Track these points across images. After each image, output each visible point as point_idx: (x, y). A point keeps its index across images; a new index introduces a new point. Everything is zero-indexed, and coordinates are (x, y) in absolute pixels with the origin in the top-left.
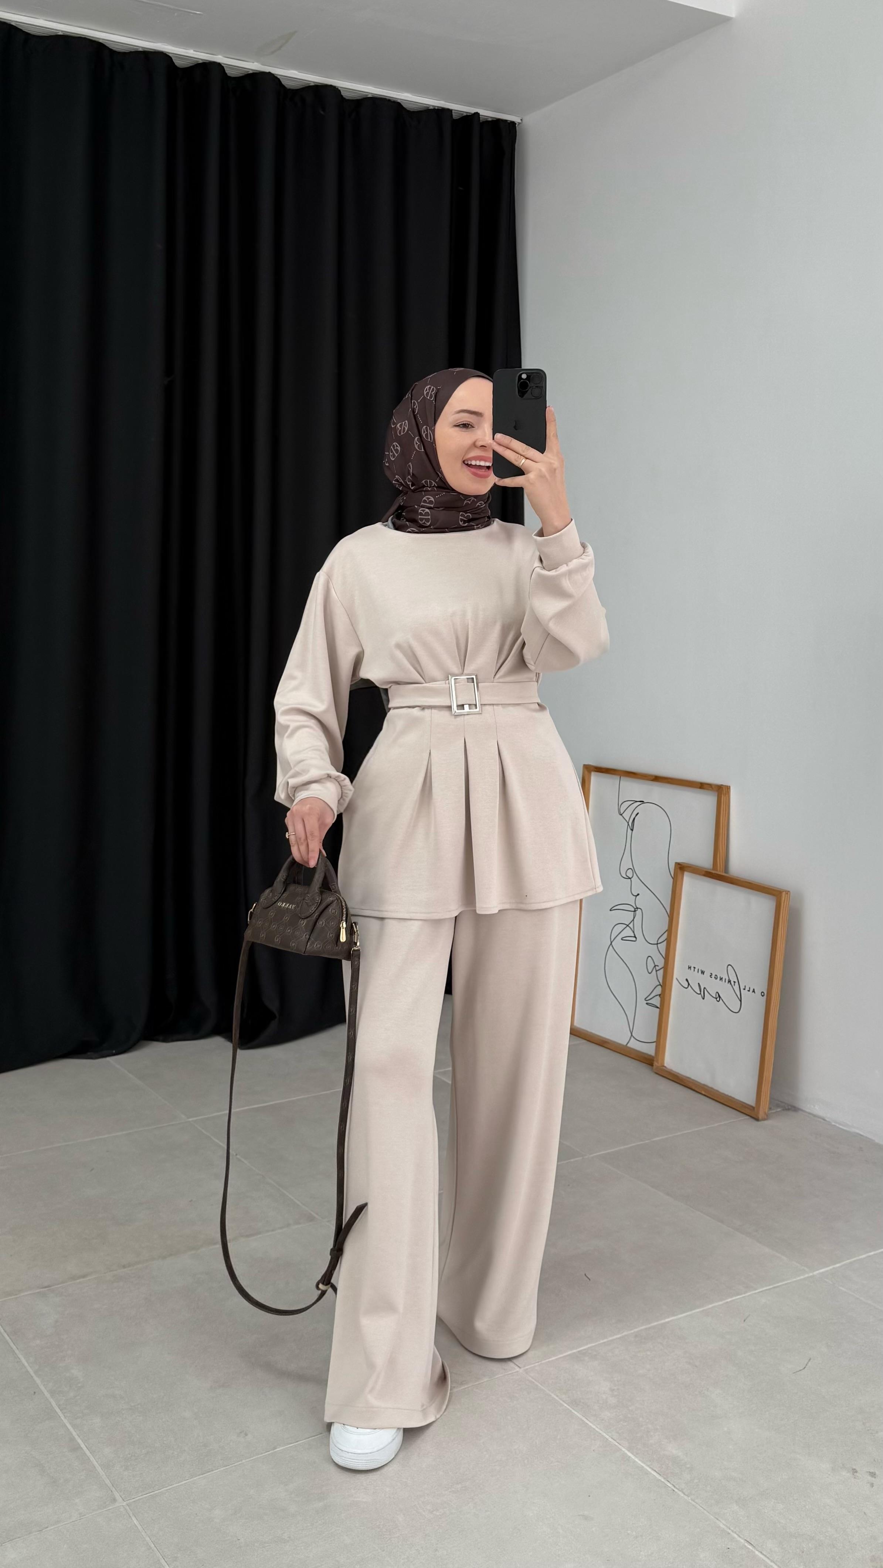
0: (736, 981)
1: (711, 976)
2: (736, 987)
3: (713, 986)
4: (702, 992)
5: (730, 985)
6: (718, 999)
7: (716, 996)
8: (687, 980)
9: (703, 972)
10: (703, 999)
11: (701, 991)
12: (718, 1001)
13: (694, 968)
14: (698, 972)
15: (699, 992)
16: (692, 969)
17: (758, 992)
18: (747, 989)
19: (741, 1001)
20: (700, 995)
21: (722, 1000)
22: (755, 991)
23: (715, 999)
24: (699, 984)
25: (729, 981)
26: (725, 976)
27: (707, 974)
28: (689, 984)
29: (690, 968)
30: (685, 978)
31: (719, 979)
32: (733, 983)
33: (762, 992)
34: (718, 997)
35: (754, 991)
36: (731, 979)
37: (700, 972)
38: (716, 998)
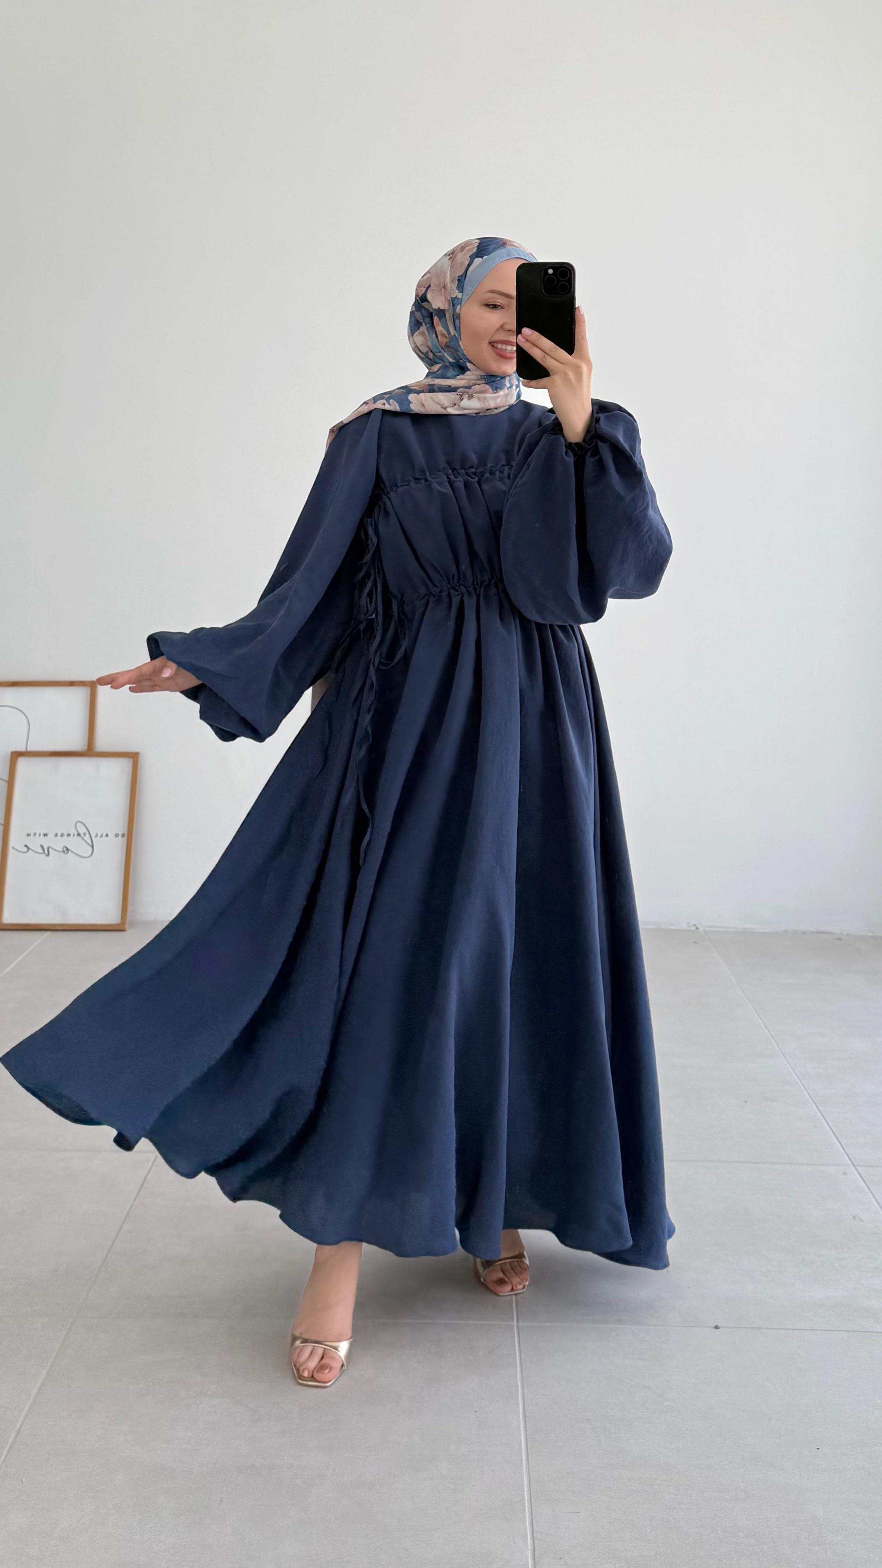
0: (86, 832)
1: (56, 835)
2: (87, 838)
3: (59, 843)
4: (46, 851)
5: (81, 838)
6: (66, 852)
7: (63, 848)
8: (26, 846)
9: (45, 835)
10: (48, 855)
11: (43, 850)
12: (68, 852)
13: (35, 834)
14: (40, 835)
15: (42, 851)
16: (32, 835)
17: (111, 836)
18: (99, 835)
19: (92, 847)
20: (44, 855)
21: (72, 851)
22: (109, 835)
23: (63, 854)
24: (42, 846)
25: (79, 835)
26: (73, 831)
27: (51, 835)
28: (28, 848)
29: (29, 835)
30: (23, 845)
31: (66, 834)
32: (82, 835)
33: (118, 835)
34: (67, 850)
35: (107, 835)
36: (80, 832)
37: (42, 835)
38: (64, 852)
